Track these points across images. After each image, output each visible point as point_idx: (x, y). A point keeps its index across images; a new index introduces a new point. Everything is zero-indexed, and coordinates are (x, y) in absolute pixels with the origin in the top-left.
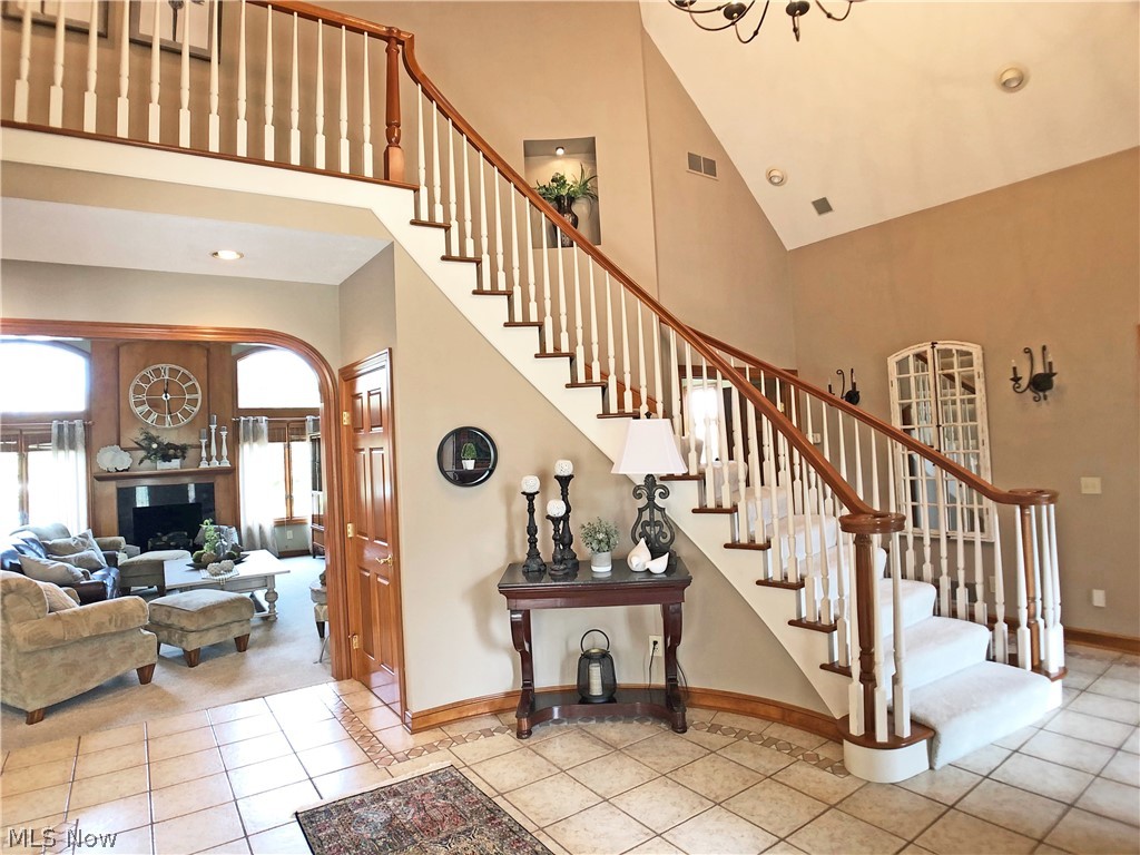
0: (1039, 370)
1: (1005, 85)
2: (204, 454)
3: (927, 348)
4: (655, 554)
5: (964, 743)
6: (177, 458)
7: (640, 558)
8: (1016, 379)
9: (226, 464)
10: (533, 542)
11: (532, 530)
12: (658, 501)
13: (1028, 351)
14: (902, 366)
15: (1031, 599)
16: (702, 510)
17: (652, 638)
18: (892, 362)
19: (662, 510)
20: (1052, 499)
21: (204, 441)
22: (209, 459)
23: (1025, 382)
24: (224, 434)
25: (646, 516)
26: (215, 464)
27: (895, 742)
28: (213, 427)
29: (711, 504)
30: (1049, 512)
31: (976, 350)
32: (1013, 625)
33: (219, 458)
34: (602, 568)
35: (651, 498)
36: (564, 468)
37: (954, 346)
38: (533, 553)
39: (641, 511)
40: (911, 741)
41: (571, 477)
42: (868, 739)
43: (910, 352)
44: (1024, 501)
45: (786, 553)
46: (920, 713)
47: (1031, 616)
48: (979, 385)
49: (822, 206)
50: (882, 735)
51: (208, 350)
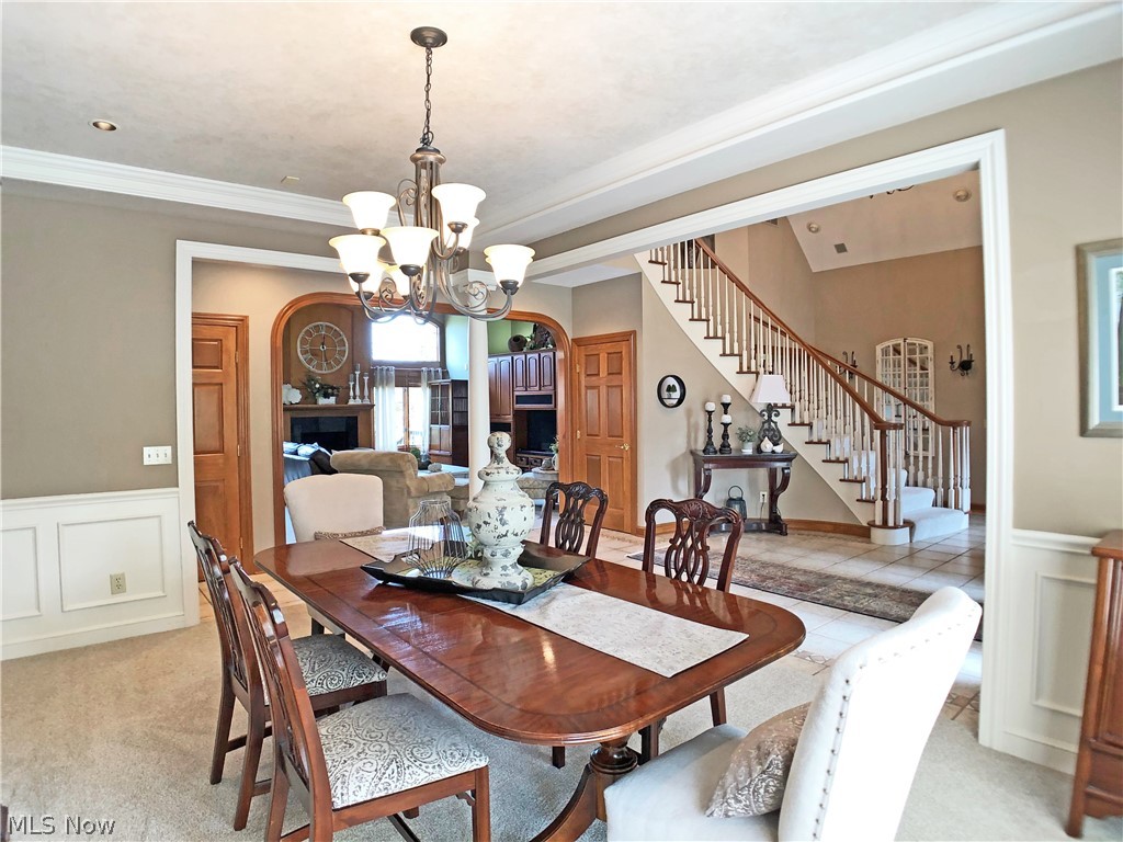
0: (965, 358)
1: (958, 198)
2: (352, 393)
3: (901, 341)
4: (775, 444)
5: (924, 534)
6: (333, 395)
7: (767, 446)
8: (952, 363)
9: (367, 402)
10: (710, 438)
11: (710, 431)
12: (773, 418)
13: (959, 347)
14: (885, 352)
15: (956, 476)
16: (793, 424)
17: (762, 493)
18: (879, 349)
19: (775, 423)
20: (969, 424)
21: (352, 384)
22: (355, 398)
23: (956, 365)
24: (366, 378)
25: (766, 426)
26: (358, 401)
27: (896, 527)
28: (358, 373)
29: (798, 421)
30: (966, 431)
31: (930, 345)
32: (946, 488)
33: (362, 397)
34: (748, 450)
35: (770, 417)
36: (727, 399)
37: (917, 341)
38: (709, 442)
39: (764, 423)
40: (902, 527)
41: (729, 404)
42: (885, 525)
43: (891, 343)
44: (955, 425)
45: (838, 446)
46: (907, 518)
47: (955, 485)
48: (930, 366)
49: (841, 248)
50: (891, 523)
51: (353, 312)
